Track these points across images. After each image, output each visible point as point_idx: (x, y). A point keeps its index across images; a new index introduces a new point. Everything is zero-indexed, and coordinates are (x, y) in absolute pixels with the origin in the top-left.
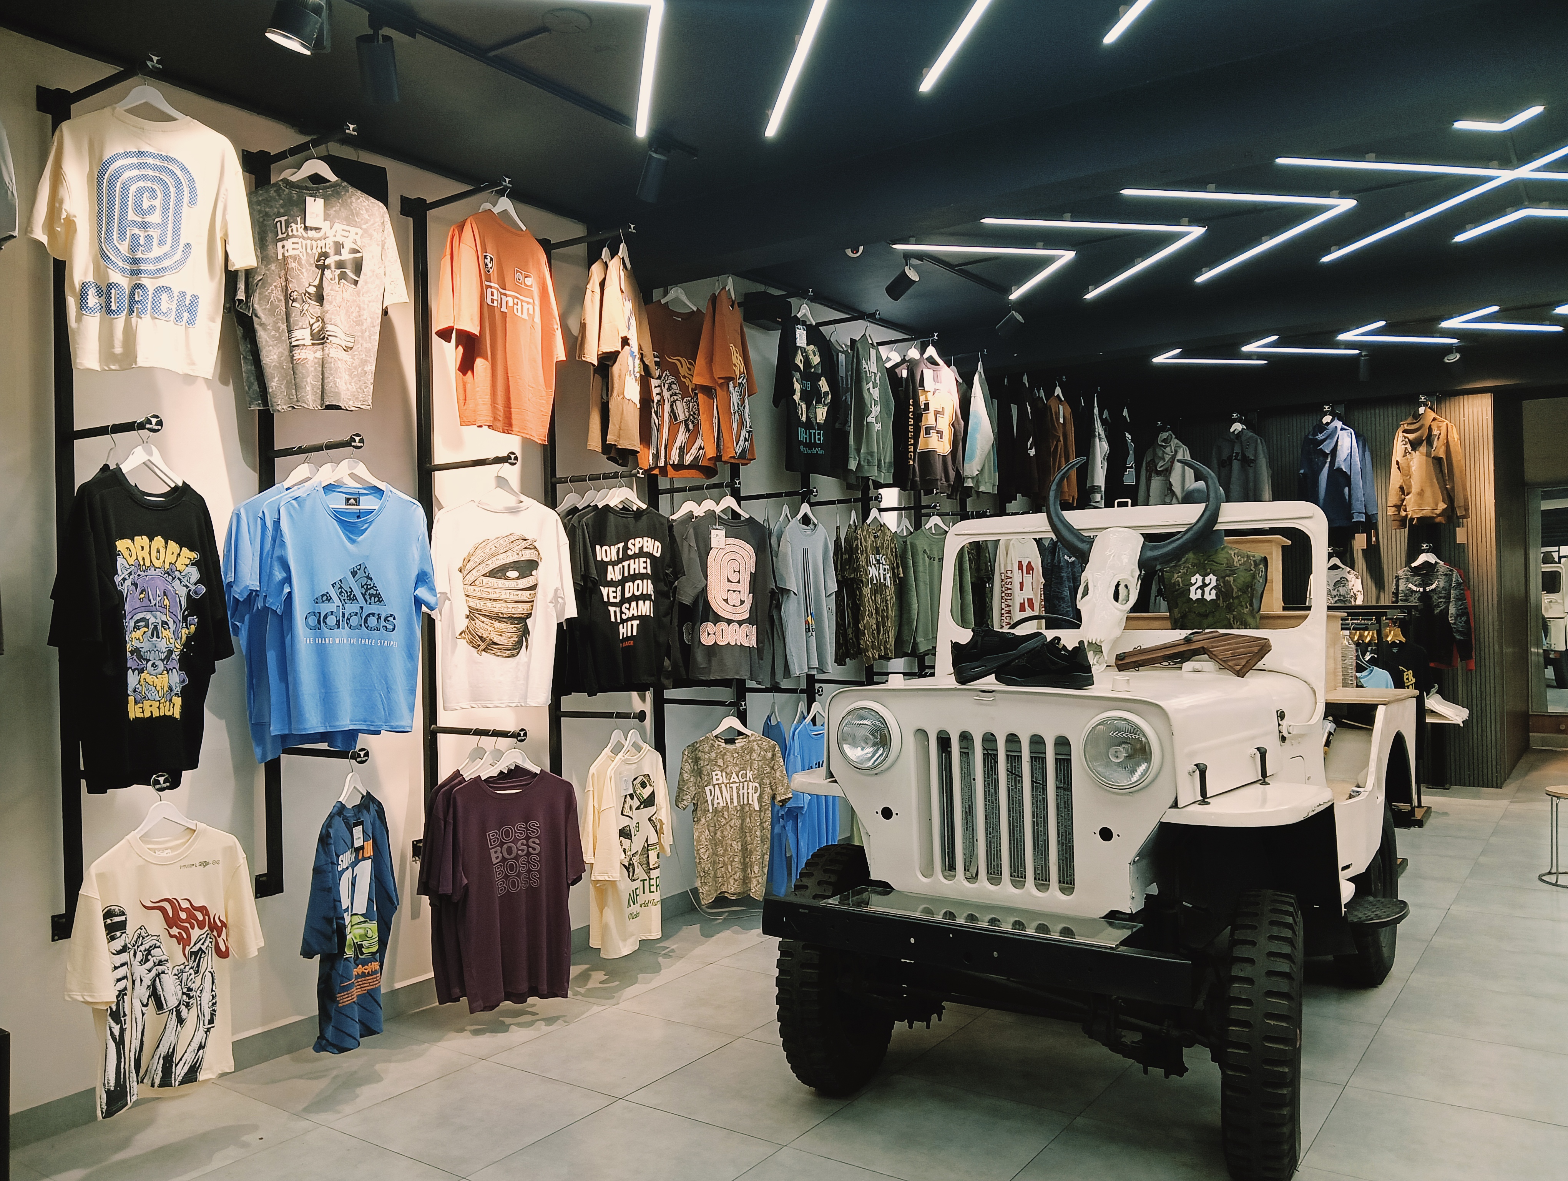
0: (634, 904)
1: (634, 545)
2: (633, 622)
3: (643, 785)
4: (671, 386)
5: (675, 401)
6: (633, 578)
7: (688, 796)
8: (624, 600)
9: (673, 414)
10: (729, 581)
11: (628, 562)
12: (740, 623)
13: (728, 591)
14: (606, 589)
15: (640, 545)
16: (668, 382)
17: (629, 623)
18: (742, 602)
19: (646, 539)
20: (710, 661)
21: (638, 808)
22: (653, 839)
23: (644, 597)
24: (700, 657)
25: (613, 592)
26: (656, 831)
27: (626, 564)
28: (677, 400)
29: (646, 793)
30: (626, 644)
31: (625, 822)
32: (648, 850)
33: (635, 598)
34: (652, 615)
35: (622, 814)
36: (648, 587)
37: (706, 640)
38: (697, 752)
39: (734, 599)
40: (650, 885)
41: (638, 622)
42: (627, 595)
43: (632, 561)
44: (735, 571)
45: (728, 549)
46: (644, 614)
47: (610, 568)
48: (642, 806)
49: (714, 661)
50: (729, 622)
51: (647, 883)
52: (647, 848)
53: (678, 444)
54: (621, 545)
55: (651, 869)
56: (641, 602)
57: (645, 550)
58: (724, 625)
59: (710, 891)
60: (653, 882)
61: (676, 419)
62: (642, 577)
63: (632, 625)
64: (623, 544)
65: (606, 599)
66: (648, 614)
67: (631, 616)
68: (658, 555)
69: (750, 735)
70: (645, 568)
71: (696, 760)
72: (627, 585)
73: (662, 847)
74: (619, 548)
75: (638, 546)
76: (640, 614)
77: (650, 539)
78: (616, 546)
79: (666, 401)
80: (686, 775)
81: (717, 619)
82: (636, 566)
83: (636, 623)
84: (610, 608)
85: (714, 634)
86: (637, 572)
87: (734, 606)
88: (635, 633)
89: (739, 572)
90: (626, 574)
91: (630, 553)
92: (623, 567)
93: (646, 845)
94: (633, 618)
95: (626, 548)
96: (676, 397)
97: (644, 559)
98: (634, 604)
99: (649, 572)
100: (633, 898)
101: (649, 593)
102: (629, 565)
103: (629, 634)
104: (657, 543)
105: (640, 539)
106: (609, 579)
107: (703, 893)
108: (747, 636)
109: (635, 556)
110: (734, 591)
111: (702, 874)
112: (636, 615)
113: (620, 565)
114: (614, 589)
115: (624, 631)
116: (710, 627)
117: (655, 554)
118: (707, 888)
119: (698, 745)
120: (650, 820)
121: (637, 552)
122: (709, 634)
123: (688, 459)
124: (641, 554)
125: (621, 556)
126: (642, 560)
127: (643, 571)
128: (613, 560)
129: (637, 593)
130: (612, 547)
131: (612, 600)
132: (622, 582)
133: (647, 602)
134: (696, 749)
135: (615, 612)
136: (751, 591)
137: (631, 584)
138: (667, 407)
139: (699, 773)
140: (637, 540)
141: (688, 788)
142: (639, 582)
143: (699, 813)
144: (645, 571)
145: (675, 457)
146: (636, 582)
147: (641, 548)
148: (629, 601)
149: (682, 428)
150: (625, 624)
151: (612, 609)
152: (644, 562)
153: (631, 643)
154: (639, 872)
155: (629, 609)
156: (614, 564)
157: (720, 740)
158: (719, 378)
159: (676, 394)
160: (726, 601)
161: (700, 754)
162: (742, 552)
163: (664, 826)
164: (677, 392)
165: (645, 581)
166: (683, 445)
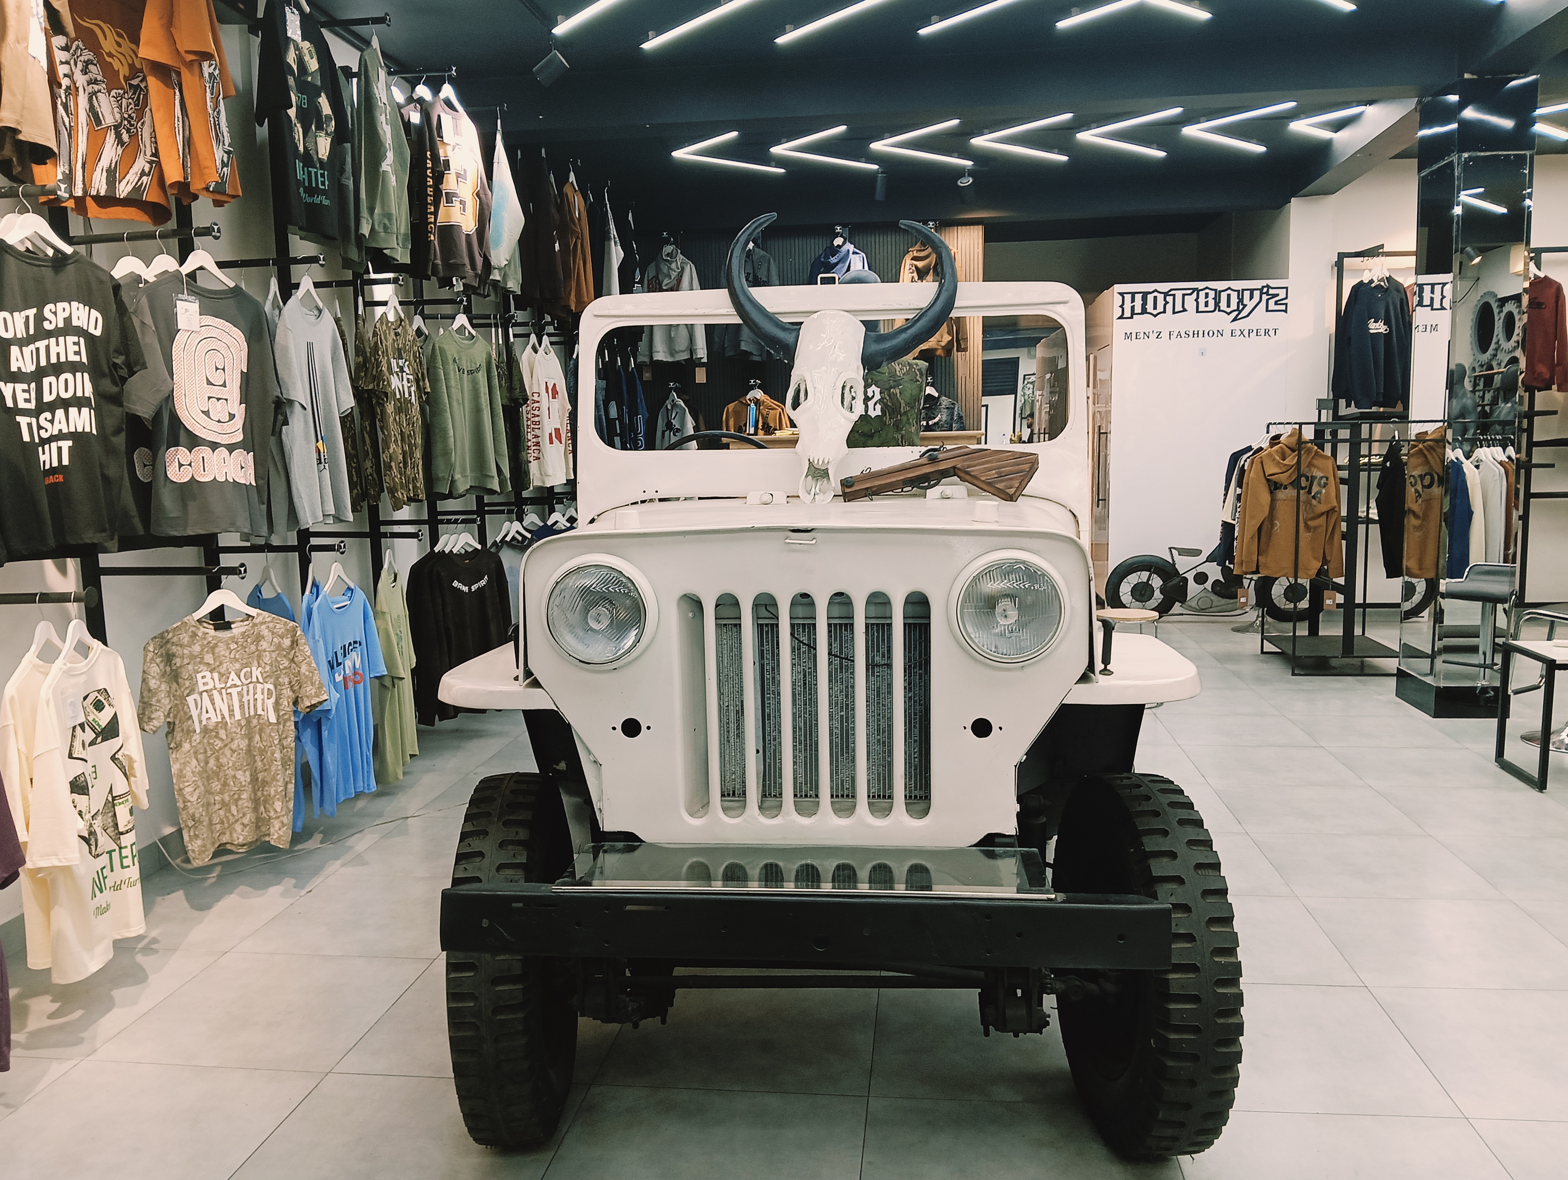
0: (101, 892)
1: (55, 313)
2: (60, 443)
3: (99, 706)
4: (87, 67)
5: (95, 93)
6: (57, 369)
7: (159, 713)
8: (42, 407)
9: (94, 112)
10: (209, 383)
11: (46, 342)
12: (231, 448)
13: (209, 398)
14: (10, 386)
15: (67, 314)
16: (82, 58)
17: (54, 445)
18: (232, 417)
19: (75, 304)
20: (185, 507)
21: (92, 743)
22: (121, 786)
23: (79, 402)
24: (168, 501)
25: (24, 391)
26: (125, 774)
27: (42, 344)
28: (99, 91)
29: (103, 718)
30: (51, 479)
31: (77, 768)
32: (114, 806)
33: (65, 404)
34: (94, 432)
35: (71, 756)
36: (83, 385)
37: (176, 474)
38: (169, 646)
39: (219, 411)
40: (122, 858)
41: (70, 443)
42: (47, 398)
43: (53, 341)
44: (217, 369)
45: (205, 332)
46: (80, 430)
47: (14, 350)
48: (99, 739)
49: (192, 507)
50: (214, 446)
51: (115, 855)
52: (112, 802)
53: (104, 163)
54: (32, 312)
55: (122, 833)
56: (73, 411)
57: (75, 323)
58: (205, 451)
59: (204, 846)
60: (125, 852)
61: (98, 122)
62: (74, 368)
63: (60, 449)
64: (34, 310)
65: (10, 403)
66: (87, 430)
67: (56, 432)
68: (98, 333)
69: (254, 615)
70: (78, 353)
71: (169, 658)
72: (46, 381)
73: (135, 797)
74: (27, 317)
75: (62, 316)
76: (72, 429)
77: (81, 306)
78: (24, 313)
79: (81, 90)
80: (154, 681)
81: (194, 442)
82: (61, 349)
83: (66, 445)
84: (19, 418)
85: (190, 465)
86: (63, 359)
87: (219, 421)
88: (66, 462)
89: (224, 369)
90: (43, 363)
91: (47, 326)
92: (38, 349)
93: (110, 799)
94: (61, 436)
95: (40, 318)
96: (96, 87)
97: (75, 339)
98: (60, 413)
99: (85, 360)
100: (99, 885)
101: (87, 395)
102: (48, 348)
103: (55, 464)
104: (95, 313)
105: (65, 305)
106: (14, 368)
107: (193, 851)
108: (242, 468)
109: (57, 333)
110: (218, 399)
111: (191, 823)
112: (65, 431)
113: (32, 347)
114: (25, 387)
115: (48, 457)
116: (181, 453)
117: (91, 330)
118: (199, 842)
119: (171, 635)
120: (113, 758)
121: (61, 324)
122: (181, 465)
123: (123, 190)
124: (68, 329)
125: (32, 332)
126: (71, 339)
127: (73, 358)
128: (19, 336)
129: (64, 395)
130: (16, 314)
131: (22, 405)
132: (39, 375)
133: (85, 411)
134: (168, 642)
135: (30, 425)
136: (243, 401)
137: (52, 379)
138: (83, 101)
139: (174, 676)
140: (61, 305)
141: (158, 701)
142: (69, 376)
143: (178, 736)
144: (77, 358)
145: (99, 185)
146: (63, 377)
147: (68, 320)
148: (51, 407)
149: (111, 138)
150: (47, 447)
151: (23, 421)
152: (74, 343)
153: (60, 478)
154: (105, 842)
155: (52, 422)
156: (22, 343)
157: (205, 625)
158: (187, 52)
159: (95, 82)
160: (206, 413)
161: (174, 649)
162: (227, 339)
163: (135, 765)
164: (99, 78)
165: (78, 375)
166: (113, 165)
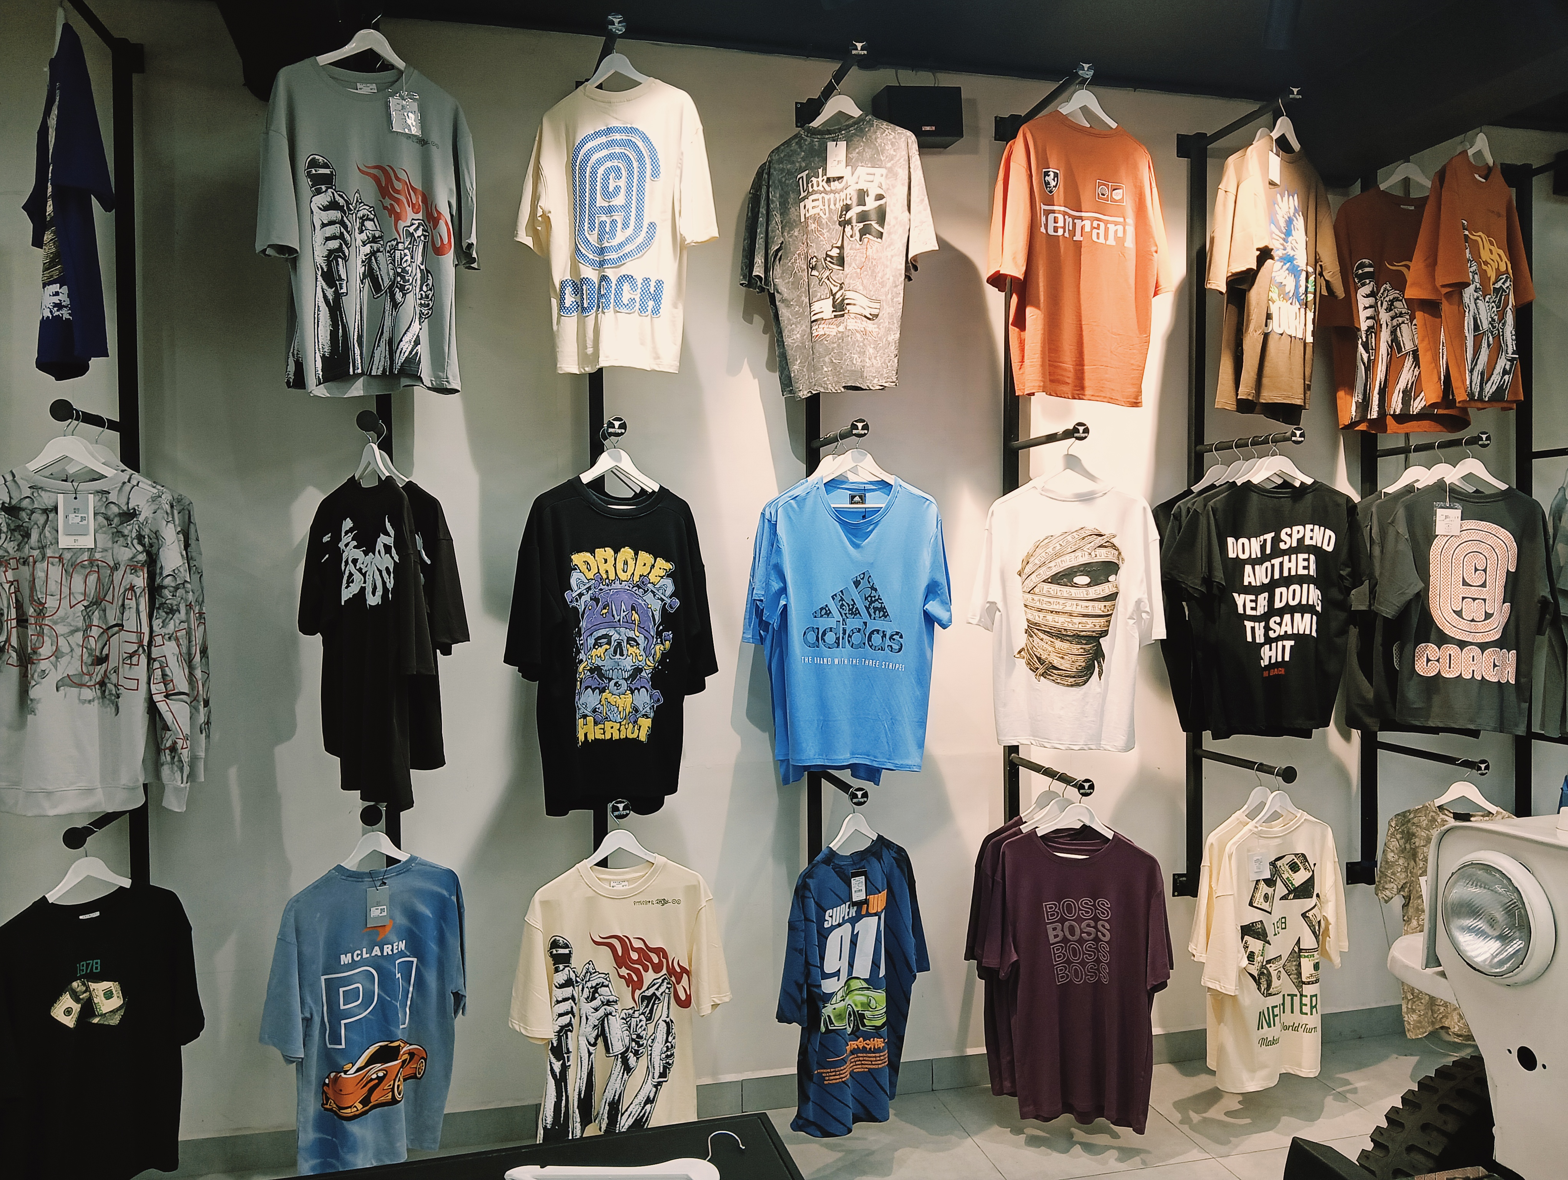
0: (1269, 1026)
1: (1290, 536)
2: (1285, 642)
3: (1294, 868)
4: (1392, 304)
5: (1399, 325)
6: (1287, 581)
7: (1392, 885)
8: (1272, 611)
9: (1395, 343)
10: (1465, 583)
11: (1280, 559)
12: (1483, 647)
13: (1464, 598)
14: (1242, 596)
15: (1300, 536)
16: (1387, 299)
17: (1280, 643)
18: (1488, 616)
19: (1309, 527)
20: (1429, 699)
21: (1284, 898)
22: (1308, 942)
23: (1303, 609)
24: (1412, 693)
25: (1251, 601)
26: (1314, 933)
27: (1276, 562)
28: (1403, 322)
29: (1300, 878)
30: (1275, 672)
31: (1252, 916)
32: (1300, 957)
33: (1289, 610)
34: (1314, 634)
35: (1251, 904)
36: (1313, 595)
37: (1423, 668)
38: (1409, 825)
39: (1474, 610)
40: (1302, 1004)
41: (1292, 643)
42: (1278, 605)
43: (1286, 558)
44: (1476, 570)
45: (1465, 536)
46: (1301, 632)
47: (1248, 568)
48: (1291, 896)
49: (1436, 700)
50: (1462, 644)
51: (1297, 1000)
52: (1298, 953)
53: (1401, 385)
54: (1269, 537)
55: (1304, 983)
56: (1297, 616)
57: (1308, 542)
58: (1453, 649)
59: (1420, 1022)
60: (1306, 1000)
61: (1400, 350)
62: (1301, 580)
63: (1284, 647)
64: (1273, 534)
65: (1241, 611)
66: (1307, 632)
67: (1282, 633)
68: (1330, 549)
69: (1494, 812)
70: (1306, 568)
71: (1409, 836)
72: (1278, 591)
73: (1324, 953)
74: (1265, 540)
75: (1296, 537)
76: (1295, 632)
77: (1317, 527)
78: (1262, 538)
79: (1384, 326)
80: (1392, 854)
81: (1443, 639)
82: (1293, 565)
83: (1289, 644)
84: (1246, 623)
85: (1438, 661)
86: (1293, 573)
87: (1473, 620)
88: (1287, 658)
89: (1485, 571)
90: (1277, 576)
91: (1282, 546)
92: (1273, 566)
93: (1296, 949)
94: (1286, 637)
95: (1276, 540)
96: (1400, 320)
97: (1306, 556)
98: (1287, 617)
99: (1312, 572)
100: (1266, 1019)
101: (1311, 603)
102: (1281, 564)
103: (1280, 659)
104: (1329, 532)
105: (1301, 528)
106: (1246, 583)
107: (1409, 1023)
108: (1495, 666)
109: (1291, 551)
110: (1474, 599)
111: (1410, 997)
112: (1290, 632)
113: (1268, 564)
114: (1253, 597)
115: (1268, 655)
116: (1431, 650)
117: (1325, 547)
118: (1415, 1017)
119: (1412, 816)
120: (1304, 915)
121: (1294, 544)
122: (1428, 660)
123: (1417, 406)
124: (1301, 547)
125: (1268, 551)
126: (1302, 556)
127: (1301, 572)
128: (1253, 556)
129: (1292, 603)
130: (1253, 540)
131: (1249, 612)
132: (1270, 588)
133: (1307, 616)
134: (1409, 821)
135: (1253, 628)
137: (1284, 590)
138: (1385, 335)
139: (1413, 855)
140: (1295, 529)
141: (1393, 874)
142: (1297, 587)
143: (1411, 911)
144: (1305, 572)
145: (1396, 404)
146: (1292, 588)
147: (1301, 541)
148: (1281, 612)
149: (1409, 362)
150: (1274, 645)
151: (1248, 624)
152: (1304, 560)
153: (1282, 671)
154: (1282, 983)
155: (1280, 624)
156: (1254, 562)
157: (1446, 812)
158: (1443, 286)
159: (1401, 315)
160: (1459, 613)
161: (1414, 829)
162: (1491, 540)
163: (1330, 927)
164: (1404, 311)
165: (1305, 586)
166: (1409, 386)
